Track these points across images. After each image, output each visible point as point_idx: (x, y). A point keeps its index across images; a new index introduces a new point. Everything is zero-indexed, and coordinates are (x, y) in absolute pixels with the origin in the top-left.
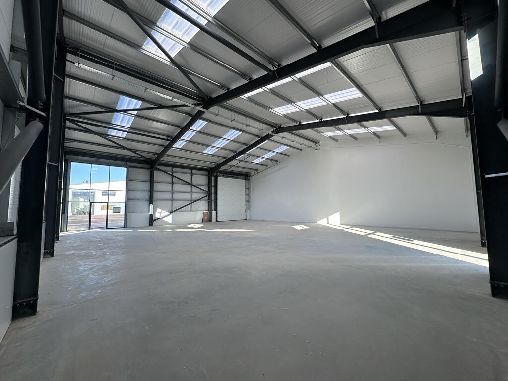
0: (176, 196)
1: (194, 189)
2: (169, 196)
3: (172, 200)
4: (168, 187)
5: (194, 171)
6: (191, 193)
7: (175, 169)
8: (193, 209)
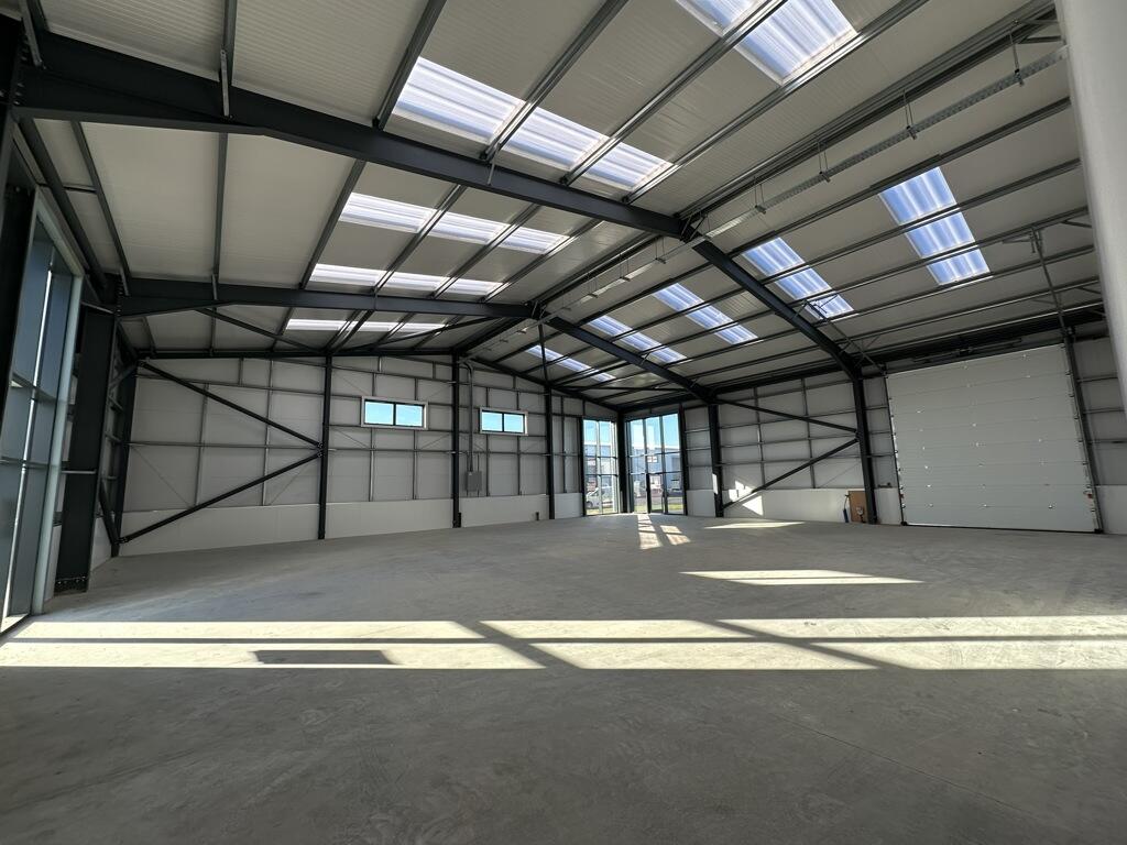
0: (771, 452)
1: (816, 429)
2: (754, 453)
3: (762, 462)
4: (750, 434)
5: (809, 381)
6: (809, 439)
7: (760, 390)
8: (818, 483)
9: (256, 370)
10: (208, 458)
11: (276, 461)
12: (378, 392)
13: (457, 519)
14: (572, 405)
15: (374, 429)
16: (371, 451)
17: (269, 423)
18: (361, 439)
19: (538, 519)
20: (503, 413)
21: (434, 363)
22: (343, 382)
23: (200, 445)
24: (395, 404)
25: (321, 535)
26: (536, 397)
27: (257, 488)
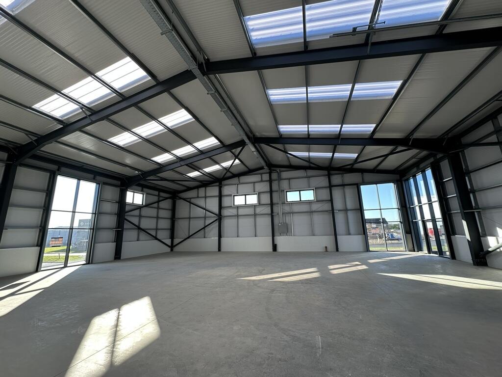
9: (202, 191)
10: (192, 221)
11: (208, 222)
12: (239, 192)
13: (275, 247)
14: (350, 178)
15: (238, 207)
16: (238, 216)
17: (206, 210)
18: (233, 212)
19: (326, 251)
20: (300, 191)
21: (261, 174)
22: (226, 190)
23: (190, 218)
24: (245, 195)
25: (219, 250)
26: (323, 178)
27: (202, 231)
